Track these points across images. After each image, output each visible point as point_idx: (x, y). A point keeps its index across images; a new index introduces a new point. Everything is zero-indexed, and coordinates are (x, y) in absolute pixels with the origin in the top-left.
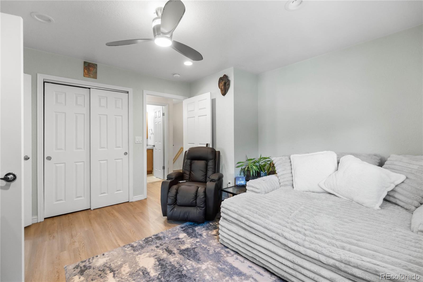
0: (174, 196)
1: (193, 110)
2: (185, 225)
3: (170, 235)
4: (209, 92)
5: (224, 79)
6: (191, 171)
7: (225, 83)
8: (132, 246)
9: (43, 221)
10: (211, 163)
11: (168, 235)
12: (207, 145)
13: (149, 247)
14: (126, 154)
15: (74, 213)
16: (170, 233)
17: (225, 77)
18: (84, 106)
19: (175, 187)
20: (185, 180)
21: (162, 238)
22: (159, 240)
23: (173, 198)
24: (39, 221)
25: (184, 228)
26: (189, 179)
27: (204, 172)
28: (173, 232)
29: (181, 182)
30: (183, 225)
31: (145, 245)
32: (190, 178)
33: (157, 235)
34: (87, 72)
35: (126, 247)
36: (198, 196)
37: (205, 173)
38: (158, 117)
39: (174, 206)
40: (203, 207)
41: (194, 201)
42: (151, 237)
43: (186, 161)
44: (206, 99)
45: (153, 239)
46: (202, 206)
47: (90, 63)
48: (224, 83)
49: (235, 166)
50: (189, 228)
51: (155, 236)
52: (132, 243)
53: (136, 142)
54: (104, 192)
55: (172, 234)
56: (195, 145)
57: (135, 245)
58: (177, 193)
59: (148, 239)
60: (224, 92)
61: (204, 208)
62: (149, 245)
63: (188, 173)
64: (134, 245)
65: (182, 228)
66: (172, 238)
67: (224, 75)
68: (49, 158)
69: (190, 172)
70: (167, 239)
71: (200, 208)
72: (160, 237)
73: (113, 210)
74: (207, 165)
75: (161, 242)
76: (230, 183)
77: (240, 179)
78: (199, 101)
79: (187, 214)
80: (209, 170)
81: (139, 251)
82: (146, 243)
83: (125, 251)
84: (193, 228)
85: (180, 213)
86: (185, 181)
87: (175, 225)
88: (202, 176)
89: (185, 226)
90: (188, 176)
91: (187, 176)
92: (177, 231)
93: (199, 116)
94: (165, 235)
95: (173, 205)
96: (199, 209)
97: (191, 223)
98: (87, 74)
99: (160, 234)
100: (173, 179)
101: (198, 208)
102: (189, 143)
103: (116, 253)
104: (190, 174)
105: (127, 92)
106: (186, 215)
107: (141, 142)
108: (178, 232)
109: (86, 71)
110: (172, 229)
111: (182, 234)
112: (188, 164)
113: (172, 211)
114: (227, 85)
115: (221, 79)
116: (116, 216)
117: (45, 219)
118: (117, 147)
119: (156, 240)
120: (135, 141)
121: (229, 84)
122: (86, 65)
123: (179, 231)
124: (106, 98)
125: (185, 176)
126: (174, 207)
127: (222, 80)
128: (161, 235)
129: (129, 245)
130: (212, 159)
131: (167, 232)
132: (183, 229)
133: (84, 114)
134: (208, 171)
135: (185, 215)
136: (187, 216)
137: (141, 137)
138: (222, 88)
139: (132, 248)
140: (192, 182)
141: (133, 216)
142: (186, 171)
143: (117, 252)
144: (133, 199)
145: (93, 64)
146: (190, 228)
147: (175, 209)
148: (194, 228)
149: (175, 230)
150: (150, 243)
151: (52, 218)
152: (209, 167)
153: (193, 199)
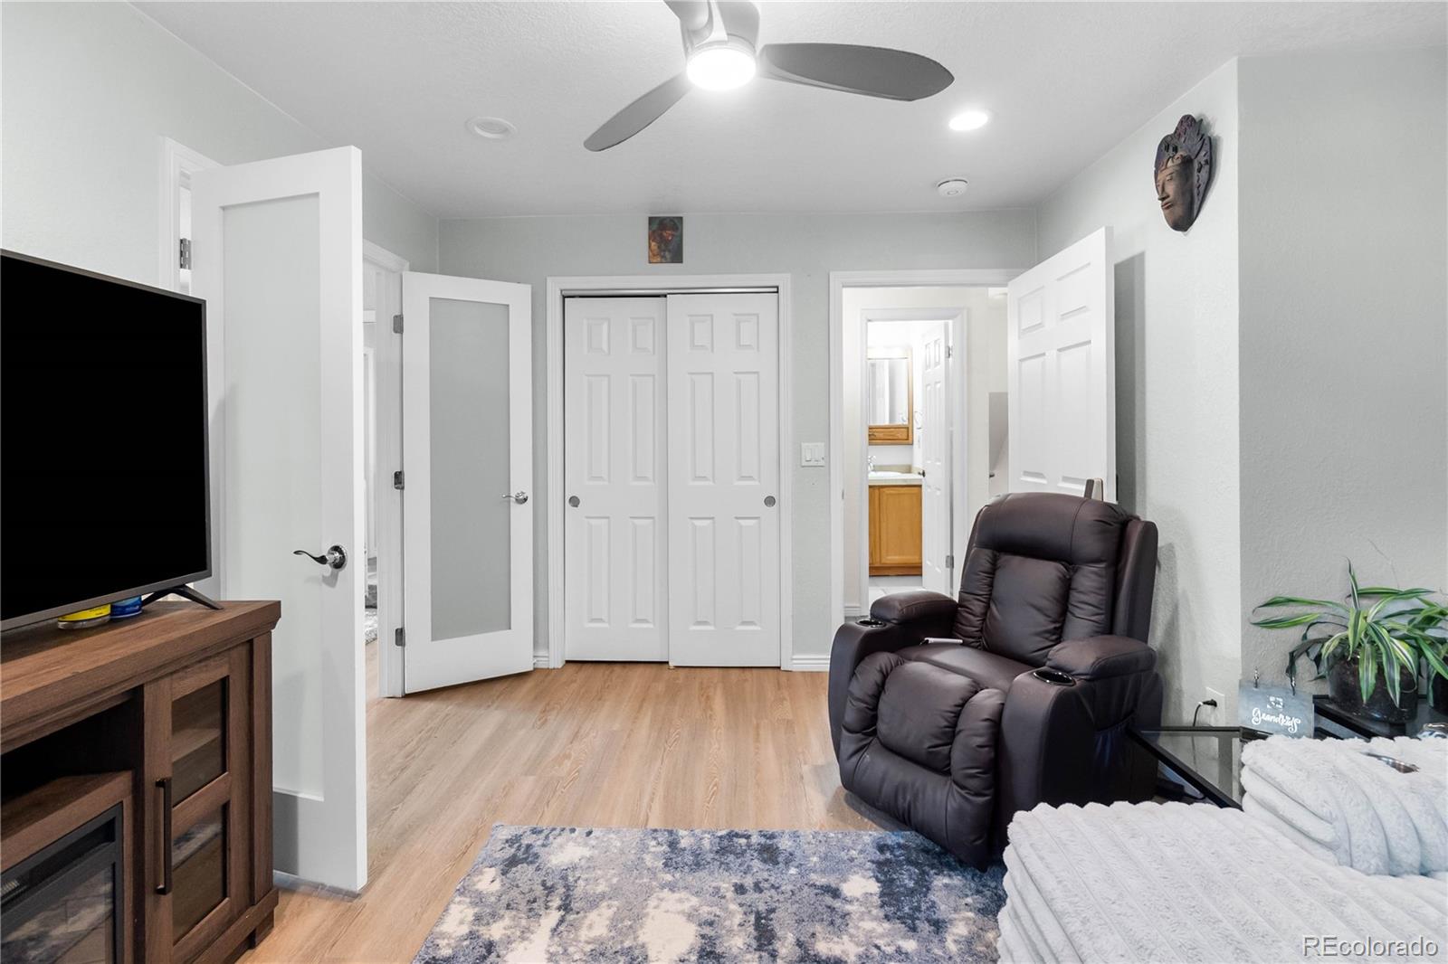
0: (868, 699)
1: (1040, 325)
2: (902, 841)
3: (815, 859)
4: (1101, 227)
5: (1183, 139)
6: (989, 600)
7: (1187, 162)
8: (673, 845)
9: (560, 667)
10: (1089, 581)
11: (806, 857)
12: (1090, 484)
13: (716, 875)
14: (770, 501)
15: (627, 665)
16: (823, 849)
17: (1192, 127)
18: (654, 353)
19: (884, 659)
20: (965, 635)
21: (780, 859)
22: (765, 861)
23: (865, 705)
24: (551, 667)
25: (888, 855)
26: (978, 634)
27: (1049, 617)
28: (835, 851)
29: (931, 640)
30: (892, 838)
31: (709, 857)
32: (981, 631)
33: (772, 837)
34: (656, 247)
35: (655, 839)
36: (960, 731)
37: (1054, 622)
38: (932, 362)
39: (862, 740)
40: (977, 794)
41: (941, 748)
42: (748, 837)
43: (973, 551)
44: (1089, 264)
45: (749, 846)
46: (973, 783)
47: (665, 219)
48: (1179, 161)
49: (1245, 620)
50: (909, 862)
51: (765, 836)
52: (682, 833)
53: (804, 463)
54: (705, 620)
55: (825, 858)
56: (1044, 481)
57: (684, 843)
58: (881, 688)
59: (735, 840)
60: (1183, 211)
61: (980, 800)
62: (722, 863)
63: (977, 607)
64: (682, 841)
65: (882, 848)
66: (813, 877)
67: (1181, 122)
68: (575, 501)
69: (988, 607)
70: (793, 871)
71: (963, 792)
72: (777, 848)
73: (720, 685)
74: (1067, 587)
75: (766, 875)
76: (1213, 704)
77: (1272, 699)
78: (1059, 279)
79: (908, 798)
80: (1077, 612)
81: (678, 875)
82: (717, 852)
83: (644, 848)
84: (927, 868)
85: (883, 780)
86: (961, 641)
87: (866, 820)
88: (1038, 634)
89: (900, 846)
90: (975, 620)
91: (972, 622)
92: (854, 853)
93: (1060, 350)
94: (798, 853)
95: (859, 735)
96: (958, 792)
97: (927, 843)
98: (655, 252)
99: (787, 836)
100: (889, 625)
101: (955, 787)
102: (1027, 473)
103: (619, 844)
104: (985, 614)
105: (775, 290)
106: (904, 799)
107: (822, 463)
108: (852, 860)
109: (653, 244)
110: (840, 836)
111: (864, 877)
112: (981, 569)
113: (854, 759)
114: (1199, 171)
115: (1167, 146)
116: (712, 710)
117: (567, 662)
118: (743, 478)
119: (756, 854)
120: (801, 459)
121: (1211, 164)
122: (655, 227)
123: (861, 859)
124: (709, 318)
125: (964, 617)
126: (865, 742)
127: (1171, 148)
128: (785, 844)
129: (671, 832)
130: (1098, 561)
131: (813, 841)
132: (882, 858)
133: (654, 376)
134: (1069, 614)
135: (900, 798)
136: (906, 805)
137: (823, 444)
138: (1170, 189)
139: (668, 849)
140: (989, 654)
141: (758, 727)
142: (971, 597)
143: (623, 842)
144: (795, 662)
145: (672, 219)
146: (915, 864)
147: (867, 757)
148: (932, 872)
149: (850, 844)
150: (732, 857)
151: (579, 665)
152: (1075, 597)
153: (940, 739)
